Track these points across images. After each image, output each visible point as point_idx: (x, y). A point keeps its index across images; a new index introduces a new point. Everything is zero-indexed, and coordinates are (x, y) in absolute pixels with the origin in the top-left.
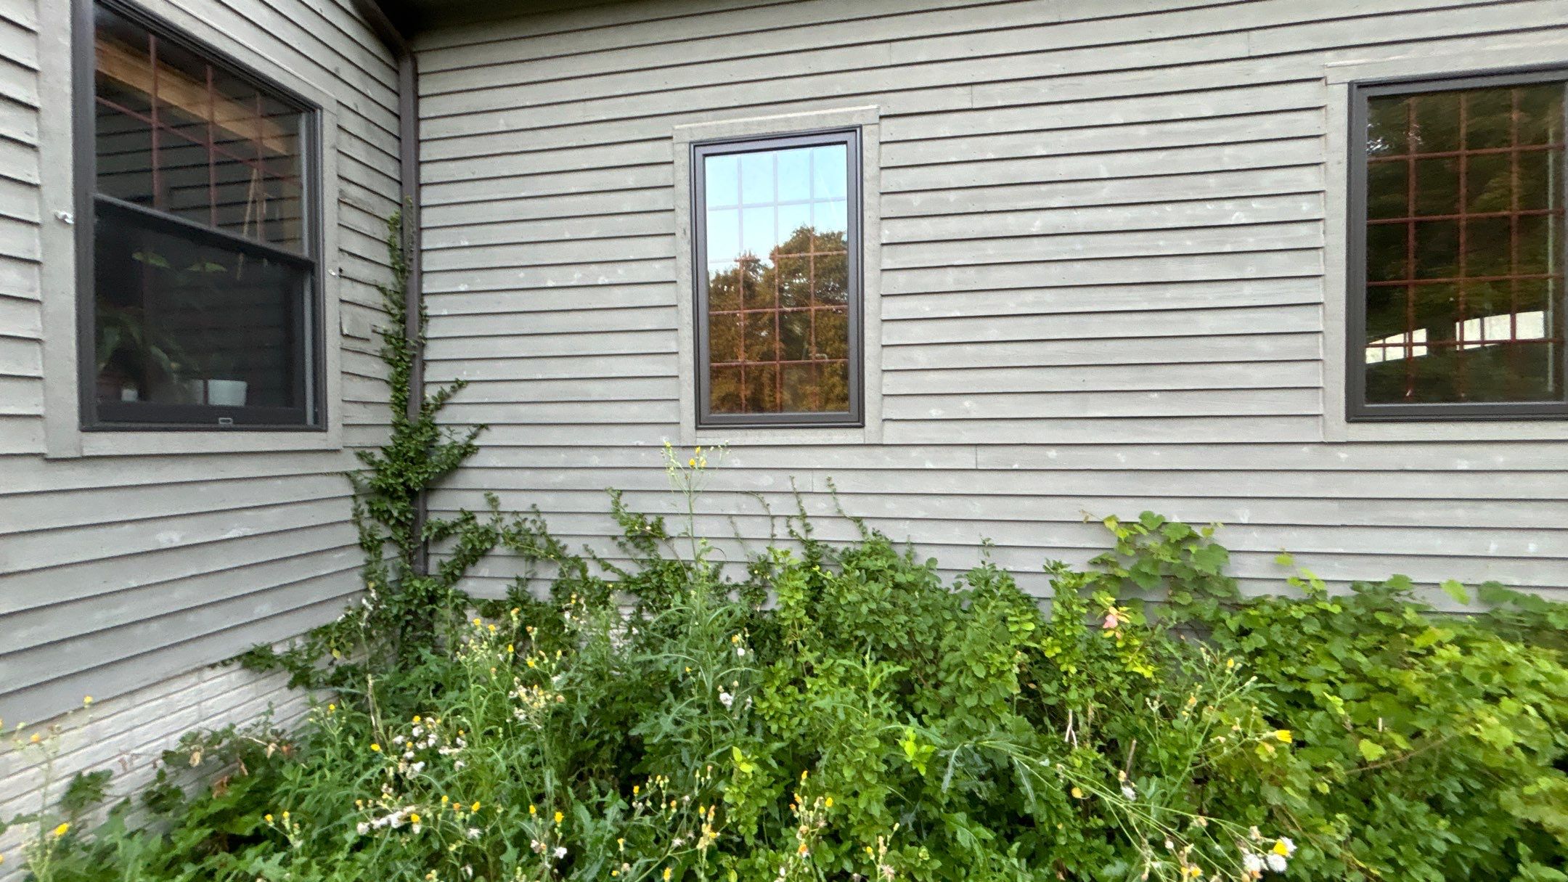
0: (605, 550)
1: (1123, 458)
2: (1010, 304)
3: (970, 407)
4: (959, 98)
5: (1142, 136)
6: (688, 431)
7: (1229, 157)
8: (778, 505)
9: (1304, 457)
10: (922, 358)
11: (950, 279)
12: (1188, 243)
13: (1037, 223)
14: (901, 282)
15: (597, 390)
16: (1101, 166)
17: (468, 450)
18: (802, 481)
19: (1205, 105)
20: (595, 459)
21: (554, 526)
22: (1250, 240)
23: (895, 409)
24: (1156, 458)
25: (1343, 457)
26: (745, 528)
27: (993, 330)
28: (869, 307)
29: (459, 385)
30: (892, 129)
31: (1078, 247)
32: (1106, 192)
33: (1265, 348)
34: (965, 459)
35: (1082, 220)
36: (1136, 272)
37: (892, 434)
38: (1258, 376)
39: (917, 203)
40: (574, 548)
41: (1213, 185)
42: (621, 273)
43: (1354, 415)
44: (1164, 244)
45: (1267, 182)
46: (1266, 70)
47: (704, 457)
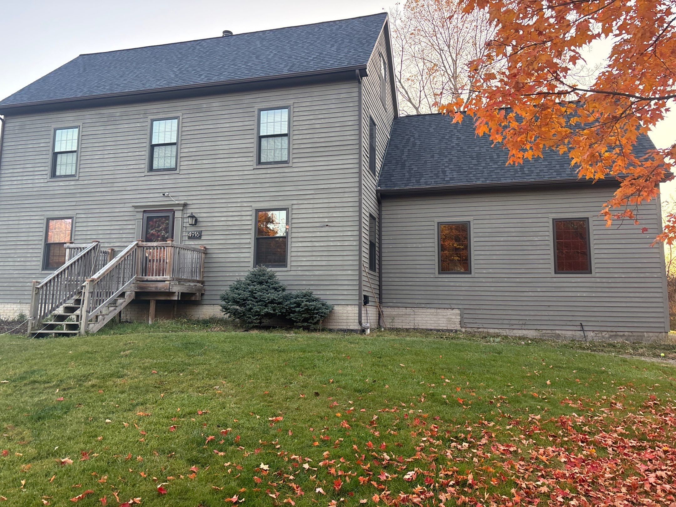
1: (518, 280)
2: (498, 253)
3: (491, 271)
4: (488, 217)
5: (520, 225)
6: (437, 275)
7: (534, 229)
8: (455, 289)
9: (549, 280)
10: (482, 262)
11: (487, 248)
12: (528, 243)
13: (502, 239)
14: (478, 248)
15: (418, 267)
16: (513, 230)
18: (460, 284)
19: (530, 220)
20: (418, 280)
22: (538, 243)
23: (477, 271)
24: (524, 280)
25: (555, 280)
27: (494, 257)
28: (472, 252)
30: (476, 222)
31: (509, 243)
32: (514, 234)
33: (541, 261)
34: (490, 280)
35: (510, 239)
36: (519, 248)
37: (477, 275)
38: (540, 266)
39: (481, 235)
41: (532, 234)
42: (423, 245)
43: (555, 273)
44: (524, 243)
45: (541, 234)
46: (540, 215)
47: (440, 279)
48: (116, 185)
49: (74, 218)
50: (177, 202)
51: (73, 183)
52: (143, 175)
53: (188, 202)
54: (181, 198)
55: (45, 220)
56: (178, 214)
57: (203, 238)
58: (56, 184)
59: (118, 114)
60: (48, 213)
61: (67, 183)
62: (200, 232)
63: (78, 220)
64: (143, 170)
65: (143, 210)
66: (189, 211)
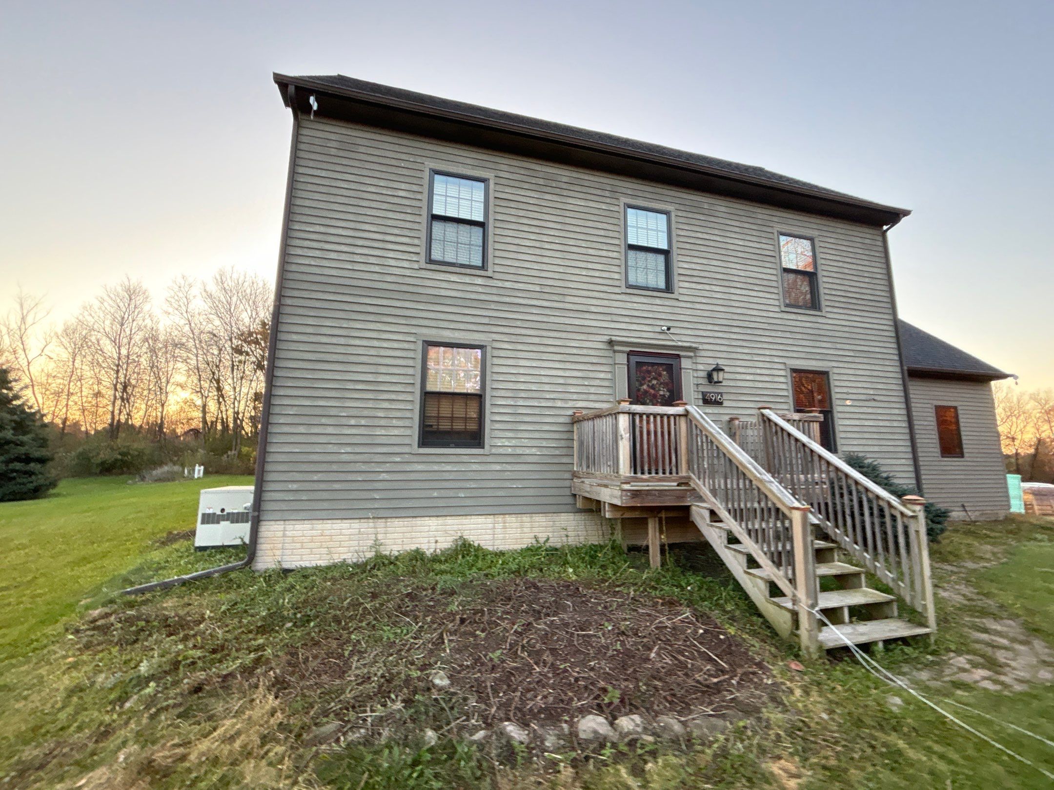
48: (568, 299)
49: (489, 349)
50: (680, 344)
51: (479, 281)
52: (617, 290)
53: (701, 347)
54: (684, 338)
56: (685, 363)
57: (725, 404)
58: (442, 276)
59: (565, 179)
60: (425, 331)
61: (467, 279)
62: (721, 394)
63: (496, 353)
64: (617, 283)
65: (628, 349)
66: (700, 360)
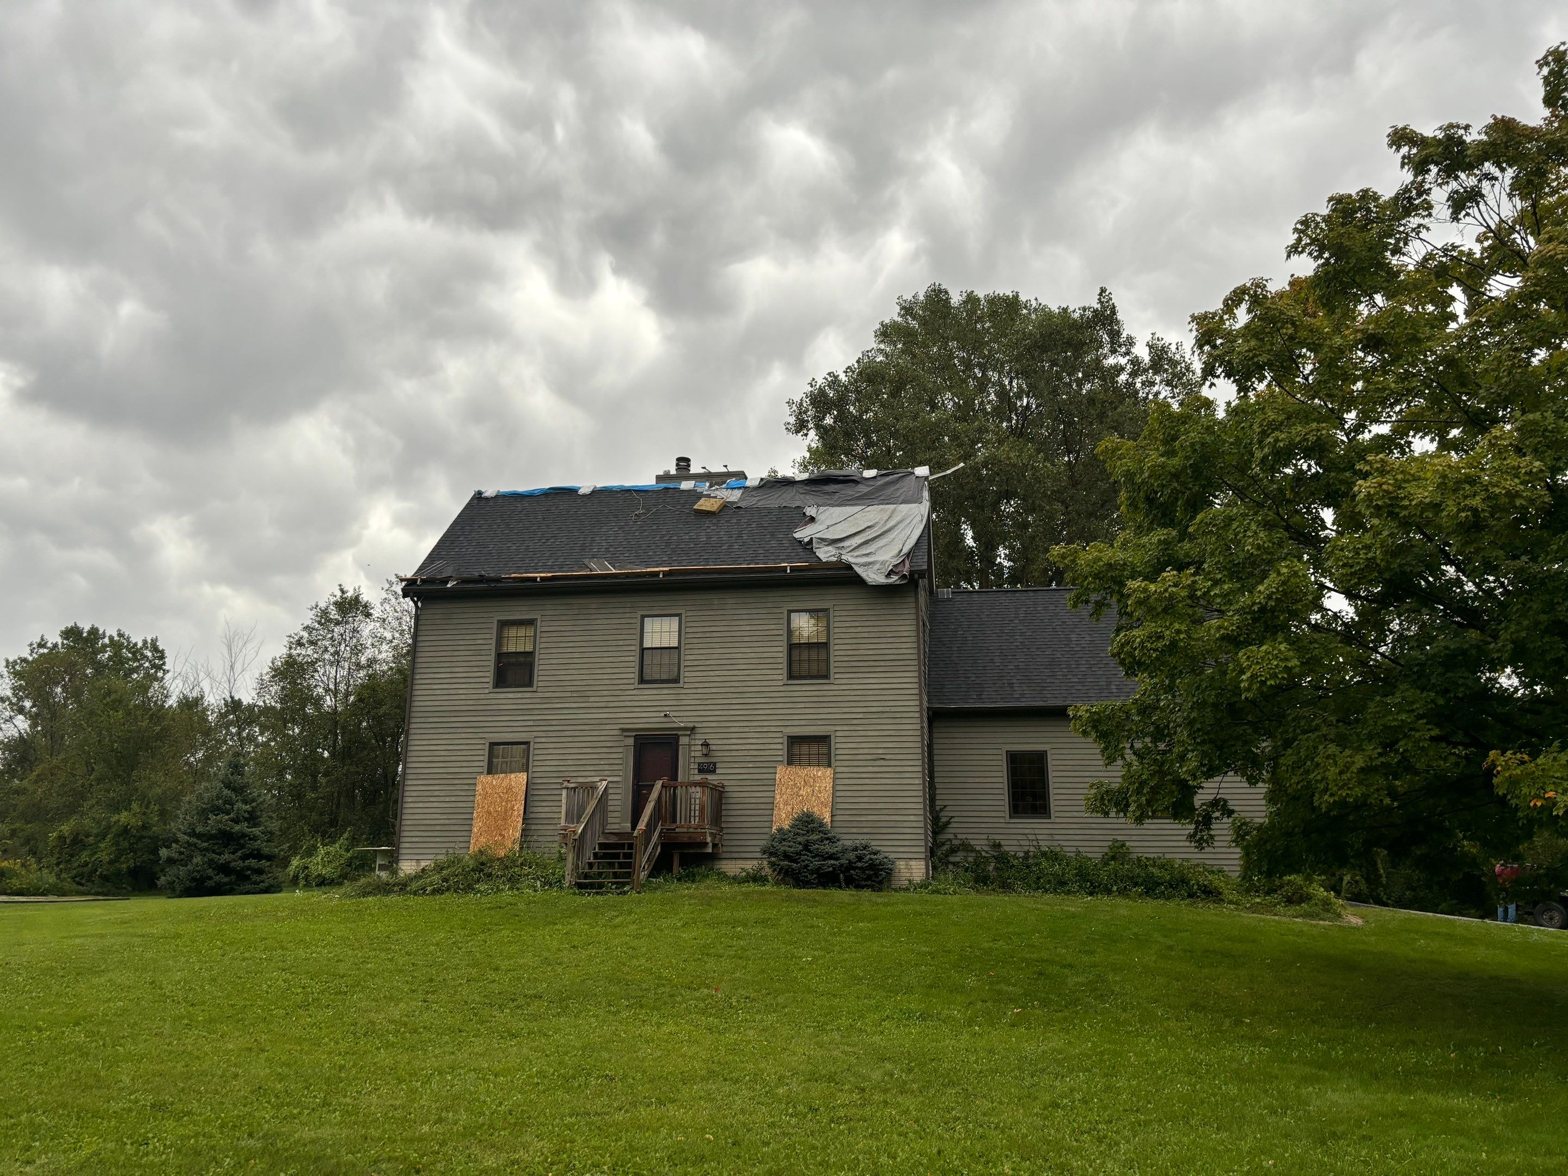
0: (986, 848)
1: (1108, 826)
3: (1075, 814)
6: (1008, 819)
8: (1031, 837)
10: (1063, 803)
11: (1069, 786)
13: (1088, 774)
14: (1058, 785)
15: (984, 808)
17: (948, 823)
18: (1037, 831)
20: (983, 825)
21: (972, 843)
23: (1058, 814)
26: (1022, 843)
27: (1079, 797)
28: (1051, 791)
29: (945, 806)
30: (1053, 752)
34: (1073, 826)
35: (1097, 774)
37: (1058, 820)
39: (1061, 768)
40: (978, 848)
42: (989, 780)
47: (1012, 826)
48: (592, 699)
49: (532, 743)
50: (682, 725)
51: (528, 695)
52: (632, 687)
53: (697, 725)
54: (685, 719)
55: (487, 745)
56: (684, 740)
57: (718, 771)
58: (503, 696)
60: (491, 735)
61: (519, 695)
62: (715, 764)
63: (537, 746)
64: (632, 681)
65: (634, 734)
66: (698, 736)
